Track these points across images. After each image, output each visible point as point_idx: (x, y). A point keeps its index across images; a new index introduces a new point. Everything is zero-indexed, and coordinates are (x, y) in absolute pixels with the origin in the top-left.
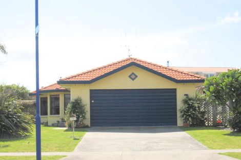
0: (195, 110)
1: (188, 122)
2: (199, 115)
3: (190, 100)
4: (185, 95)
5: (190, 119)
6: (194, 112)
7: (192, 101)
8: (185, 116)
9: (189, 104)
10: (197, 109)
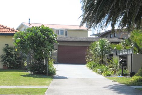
0: (12, 56)
1: (7, 65)
2: (15, 61)
3: (9, 48)
4: (6, 45)
5: (8, 63)
6: (11, 58)
7: (10, 50)
8: (4, 61)
9: (8, 52)
10: (14, 56)
